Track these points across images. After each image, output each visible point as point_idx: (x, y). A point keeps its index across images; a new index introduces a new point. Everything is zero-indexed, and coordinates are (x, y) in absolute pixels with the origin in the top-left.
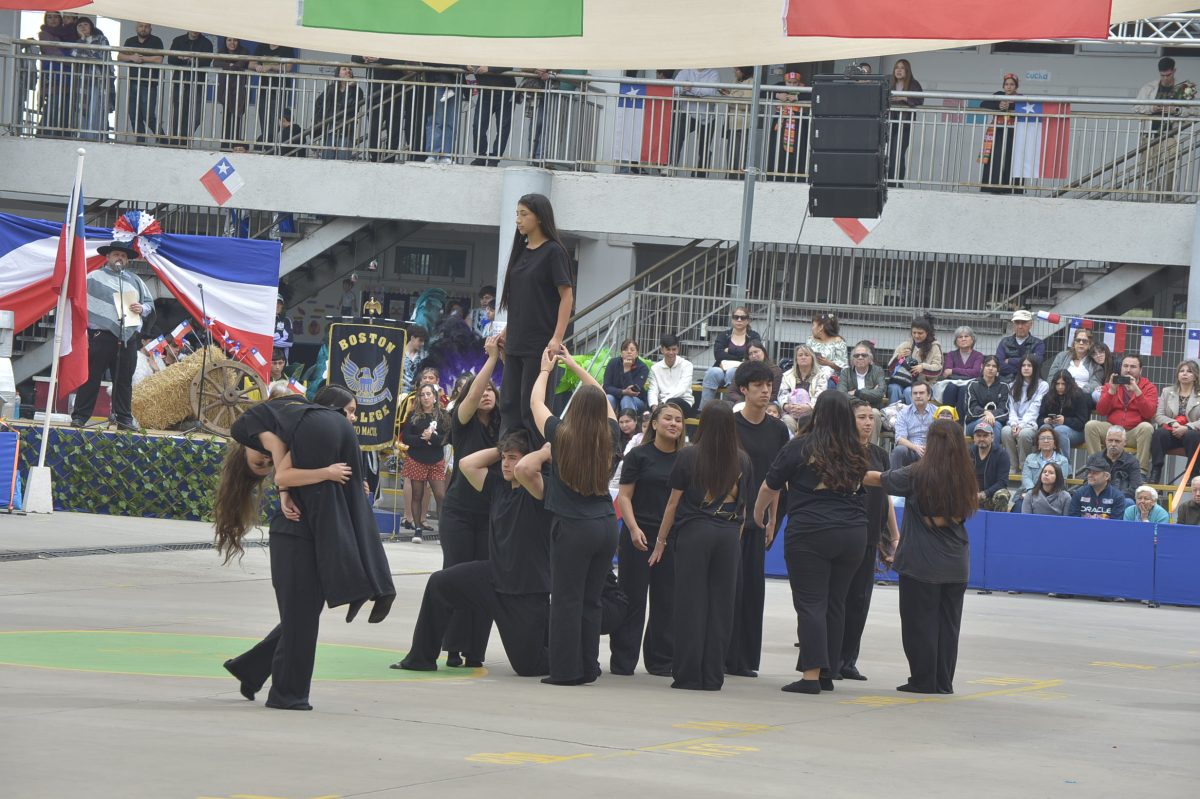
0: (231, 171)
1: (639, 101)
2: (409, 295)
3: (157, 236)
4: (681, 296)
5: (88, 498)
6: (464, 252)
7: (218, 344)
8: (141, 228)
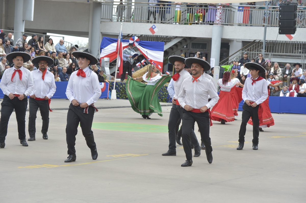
0: (155, 27)
1: (242, 10)
2: (194, 53)
3: (138, 41)
4: (252, 52)
5: (124, 96)
6: (206, 44)
8: (135, 40)
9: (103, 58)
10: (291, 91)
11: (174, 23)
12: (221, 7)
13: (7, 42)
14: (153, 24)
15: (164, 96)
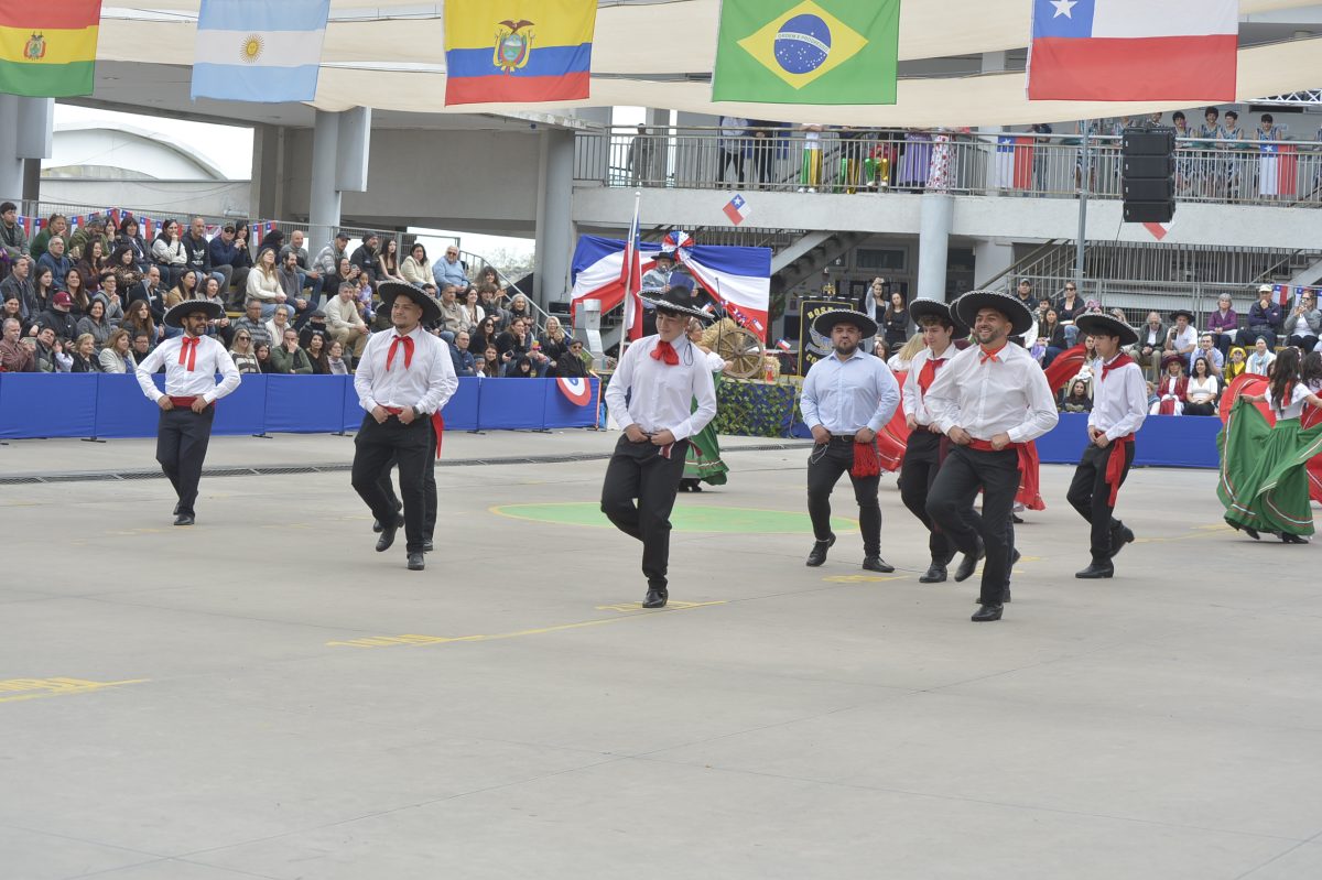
0: (742, 203)
1: (1011, 148)
3: (690, 247)
4: (1043, 277)
6: (902, 253)
7: (731, 317)
8: (680, 242)
9: (581, 300)
10: (1166, 397)
11: (801, 190)
12: (947, 138)
13: (287, 258)
14: (736, 193)
15: (772, 419)
